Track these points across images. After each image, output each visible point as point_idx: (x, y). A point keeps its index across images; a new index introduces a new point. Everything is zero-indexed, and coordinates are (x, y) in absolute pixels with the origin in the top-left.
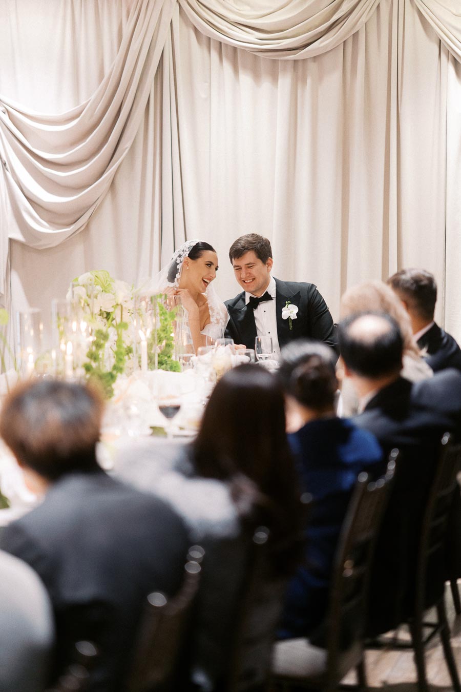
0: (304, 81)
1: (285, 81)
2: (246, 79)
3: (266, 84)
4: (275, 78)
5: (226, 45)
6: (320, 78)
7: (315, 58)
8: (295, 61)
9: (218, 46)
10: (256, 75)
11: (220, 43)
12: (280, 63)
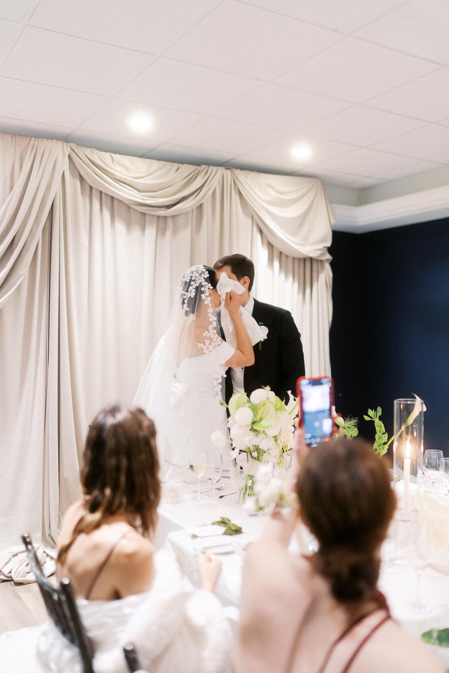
0: (164, 233)
1: (151, 231)
2: (120, 226)
3: (136, 232)
4: (143, 229)
5: (106, 194)
6: (175, 232)
7: (174, 217)
8: (158, 217)
9: (99, 194)
10: (129, 226)
11: (101, 192)
12: (147, 216)
